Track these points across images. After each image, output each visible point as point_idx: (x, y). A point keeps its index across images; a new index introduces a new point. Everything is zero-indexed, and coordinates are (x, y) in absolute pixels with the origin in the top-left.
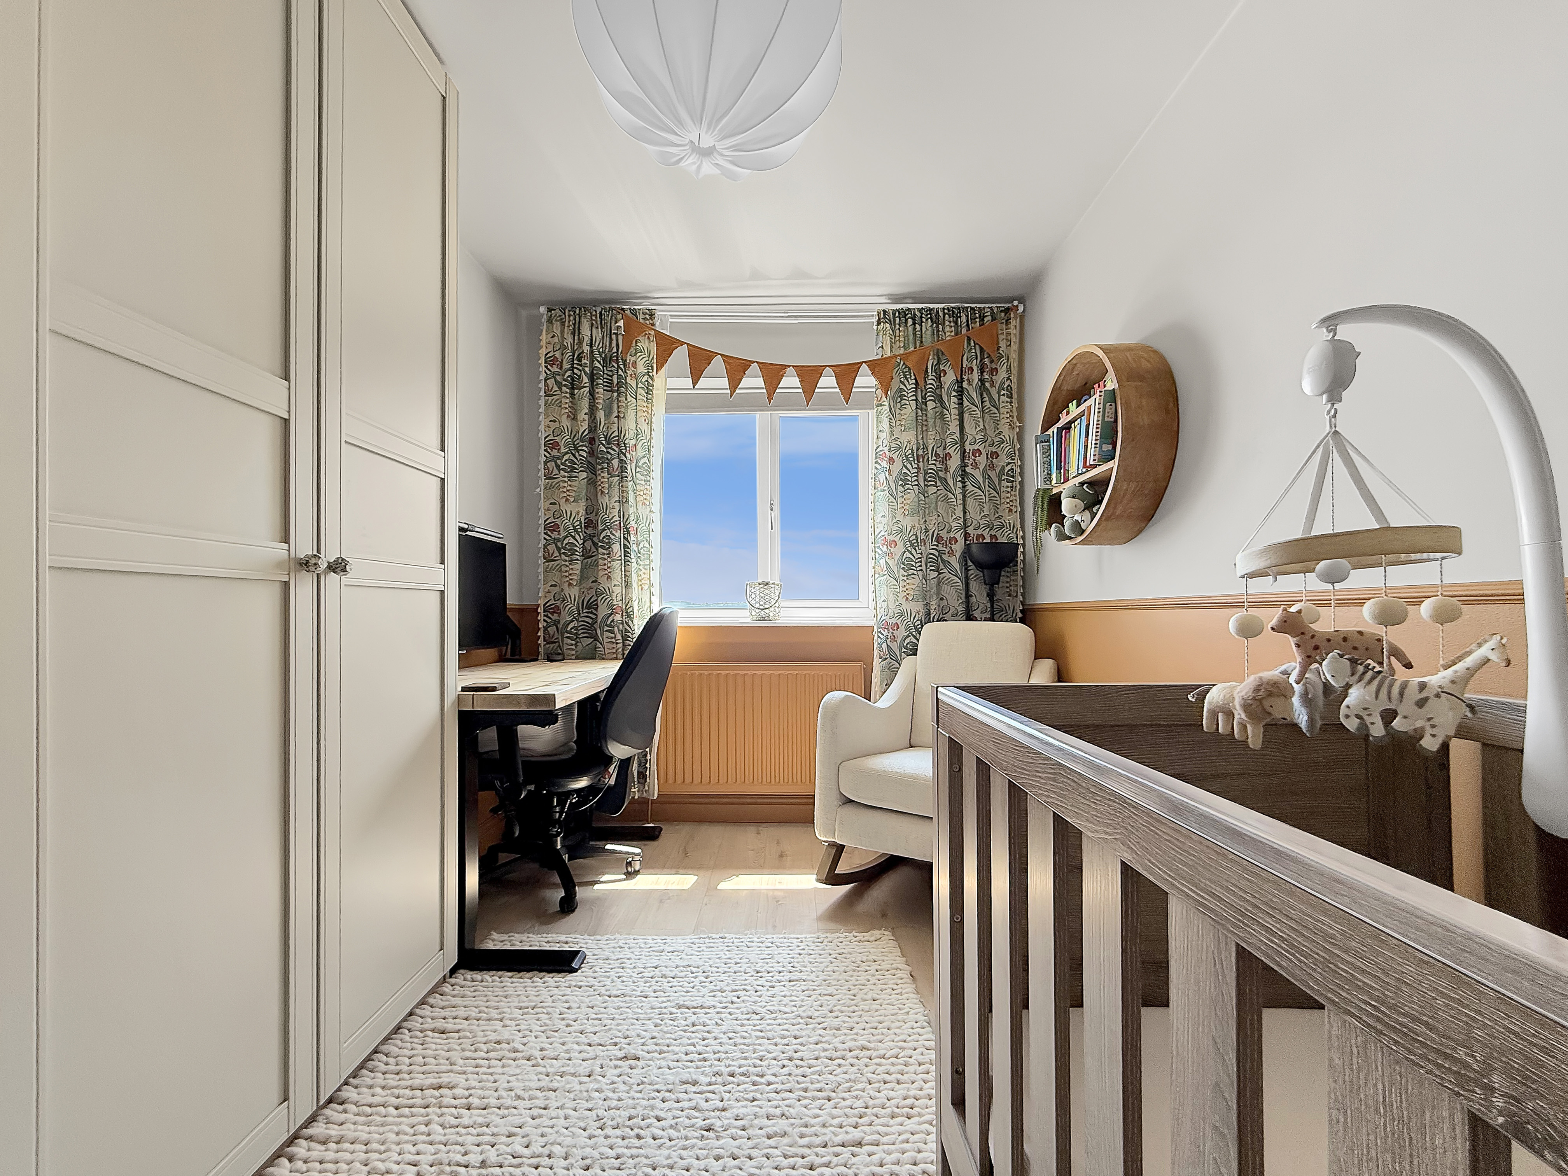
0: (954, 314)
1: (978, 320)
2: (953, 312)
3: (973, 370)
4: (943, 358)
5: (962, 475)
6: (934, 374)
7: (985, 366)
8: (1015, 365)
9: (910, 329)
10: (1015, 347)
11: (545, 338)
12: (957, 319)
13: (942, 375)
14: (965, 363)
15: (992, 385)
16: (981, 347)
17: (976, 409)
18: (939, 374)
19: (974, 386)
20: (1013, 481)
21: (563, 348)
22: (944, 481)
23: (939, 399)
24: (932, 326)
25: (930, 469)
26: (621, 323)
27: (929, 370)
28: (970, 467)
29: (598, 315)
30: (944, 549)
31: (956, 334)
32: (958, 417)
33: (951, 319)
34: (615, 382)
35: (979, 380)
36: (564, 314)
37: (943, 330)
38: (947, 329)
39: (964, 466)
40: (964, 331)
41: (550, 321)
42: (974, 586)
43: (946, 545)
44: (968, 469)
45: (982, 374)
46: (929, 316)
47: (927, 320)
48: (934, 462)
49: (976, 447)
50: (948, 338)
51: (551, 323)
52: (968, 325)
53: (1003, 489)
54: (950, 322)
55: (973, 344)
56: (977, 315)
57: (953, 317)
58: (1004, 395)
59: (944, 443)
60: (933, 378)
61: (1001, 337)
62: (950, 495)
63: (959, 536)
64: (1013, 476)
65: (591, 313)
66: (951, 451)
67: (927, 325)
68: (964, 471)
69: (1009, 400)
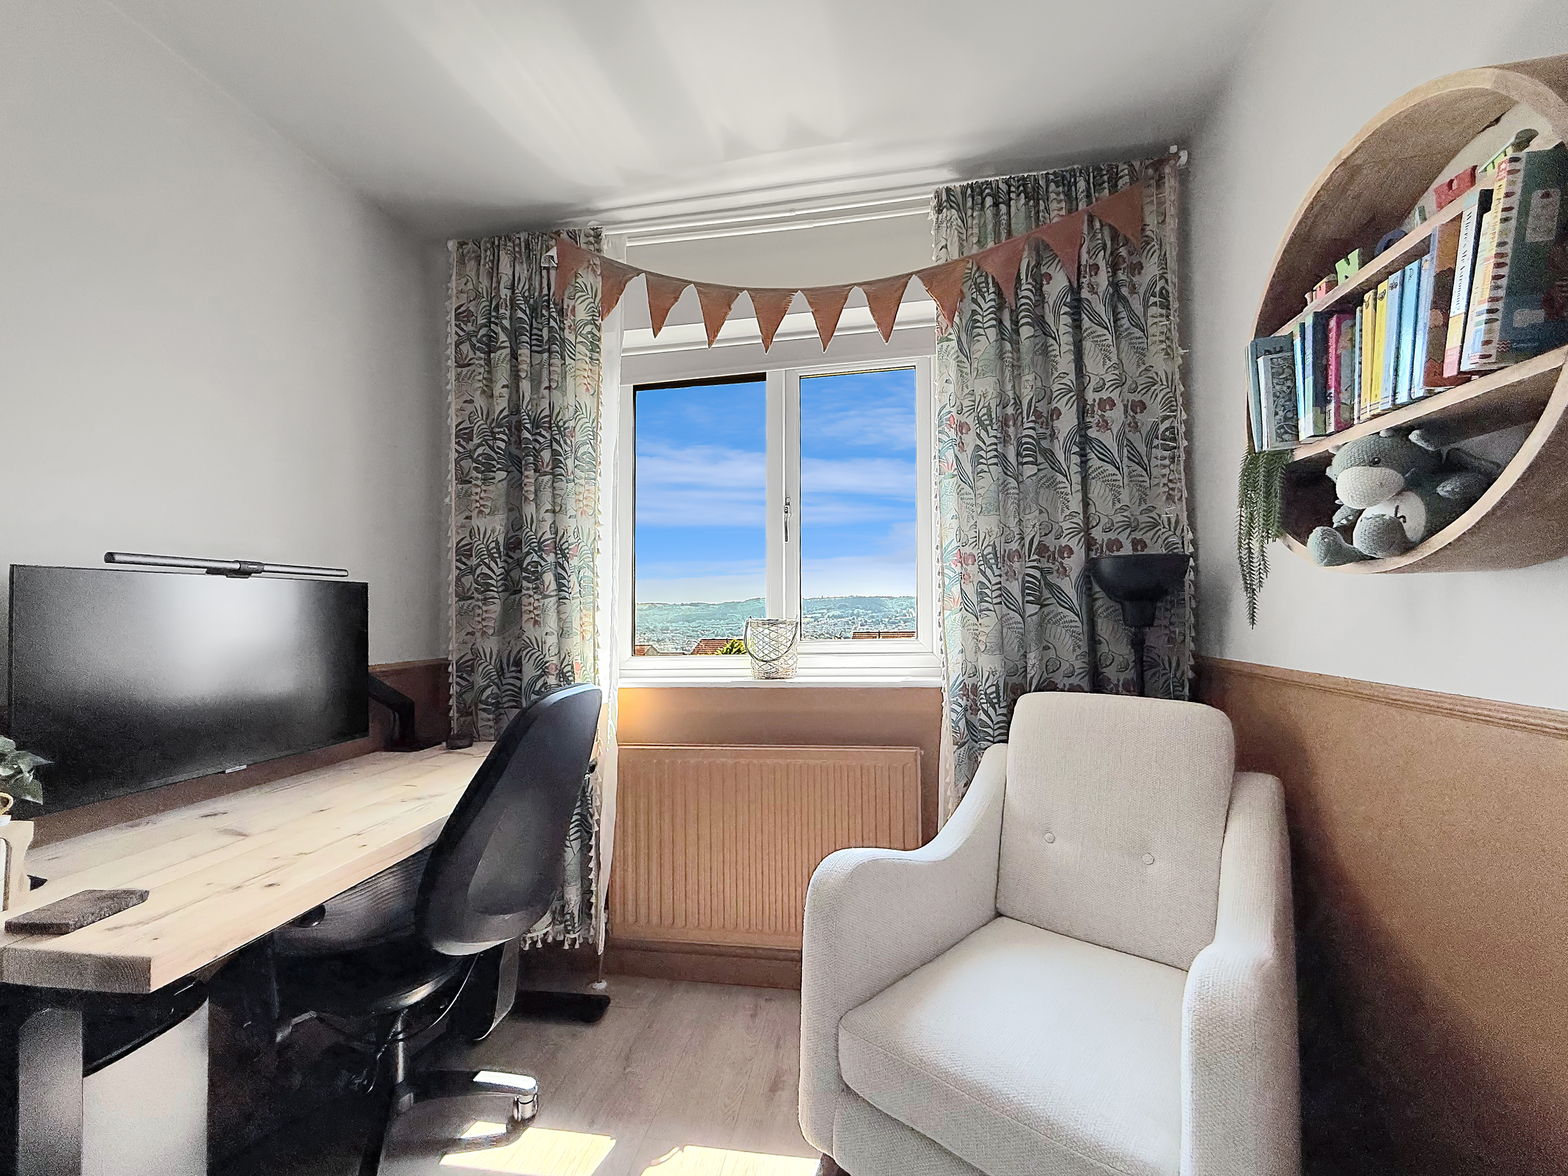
0: (1065, 181)
1: (1106, 185)
2: (1063, 177)
3: (1098, 268)
4: (1045, 254)
5: (1080, 443)
6: (1030, 280)
7: (1121, 260)
8: (1172, 254)
9: (989, 213)
10: (1172, 223)
11: (454, 285)
12: (1070, 190)
13: (1045, 282)
14: (1085, 256)
15: (1133, 290)
16: (1112, 228)
17: (1106, 332)
18: (1039, 281)
19: (1101, 294)
20: (1175, 448)
21: (478, 296)
22: (1048, 454)
23: (1039, 322)
24: (1026, 204)
25: (1026, 436)
26: (553, 252)
27: (1023, 276)
28: (1095, 429)
29: (523, 244)
30: (1051, 565)
31: (1070, 211)
32: (1072, 348)
33: (1061, 189)
34: (546, 338)
35: (1111, 284)
36: (480, 248)
37: (1047, 210)
38: (1054, 205)
39: (1082, 427)
40: (1082, 206)
41: (462, 261)
42: (1104, 628)
43: (1054, 558)
44: (1092, 433)
45: (1114, 273)
46: (1021, 188)
47: (1018, 195)
48: (1032, 425)
49: (1104, 395)
50: (1055, 220)
51: (464, 263)
52: (1089, 196)
53: (1154, 462)
54: (1058, 194)
55: (1097, 225)
56: (1106, 178)
57: (1064, 185)
58: (1155, 304)
59: (1049, 393)
60: (1030, 287)
61: (1148, 209)
62: (1061, 478)
63: (1076, 544)
64: (1174, 440)
65: (514, 242)
66: (1061, 405)
67: (1019, 204)
68: (1085, 436)
69: (1164, 312)
